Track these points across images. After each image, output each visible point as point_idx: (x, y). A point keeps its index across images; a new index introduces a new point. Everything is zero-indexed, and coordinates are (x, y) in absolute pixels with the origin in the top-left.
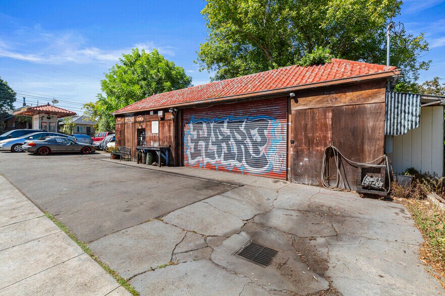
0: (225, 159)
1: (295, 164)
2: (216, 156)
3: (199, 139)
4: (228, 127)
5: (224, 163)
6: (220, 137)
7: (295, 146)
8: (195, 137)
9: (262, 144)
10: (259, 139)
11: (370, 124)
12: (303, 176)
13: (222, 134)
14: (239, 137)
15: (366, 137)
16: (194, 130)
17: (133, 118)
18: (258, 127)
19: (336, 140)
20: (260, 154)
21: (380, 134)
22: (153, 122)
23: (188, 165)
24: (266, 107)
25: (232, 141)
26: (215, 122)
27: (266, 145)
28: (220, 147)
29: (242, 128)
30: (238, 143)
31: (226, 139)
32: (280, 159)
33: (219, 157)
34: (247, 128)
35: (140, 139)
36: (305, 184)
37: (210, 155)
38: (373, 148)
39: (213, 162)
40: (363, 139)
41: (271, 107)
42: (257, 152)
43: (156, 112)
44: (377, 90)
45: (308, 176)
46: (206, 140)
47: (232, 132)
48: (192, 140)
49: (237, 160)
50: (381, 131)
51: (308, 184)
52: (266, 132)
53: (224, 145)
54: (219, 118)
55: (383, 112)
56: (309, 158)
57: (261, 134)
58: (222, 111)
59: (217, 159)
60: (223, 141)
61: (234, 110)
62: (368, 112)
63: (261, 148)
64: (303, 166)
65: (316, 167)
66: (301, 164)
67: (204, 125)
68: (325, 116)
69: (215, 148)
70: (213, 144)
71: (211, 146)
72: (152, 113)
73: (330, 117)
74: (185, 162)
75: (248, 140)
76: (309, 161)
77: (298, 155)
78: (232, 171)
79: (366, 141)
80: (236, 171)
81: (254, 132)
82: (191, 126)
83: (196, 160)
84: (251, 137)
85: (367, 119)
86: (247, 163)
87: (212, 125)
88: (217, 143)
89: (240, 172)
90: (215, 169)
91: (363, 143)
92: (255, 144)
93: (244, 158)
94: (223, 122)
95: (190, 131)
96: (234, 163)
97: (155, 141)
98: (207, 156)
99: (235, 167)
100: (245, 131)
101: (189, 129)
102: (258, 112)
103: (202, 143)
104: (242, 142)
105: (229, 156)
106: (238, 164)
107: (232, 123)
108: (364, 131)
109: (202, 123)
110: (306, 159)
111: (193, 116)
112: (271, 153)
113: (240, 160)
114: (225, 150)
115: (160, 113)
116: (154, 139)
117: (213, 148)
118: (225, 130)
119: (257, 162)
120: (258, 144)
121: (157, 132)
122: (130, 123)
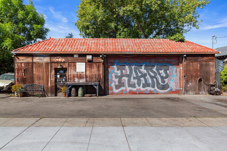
0: (143, 87)
1: (186, 86)
2: (137, 85)
4: (145, 69)
5: (142, 89)
6: (140, 75)
7: (186, 78)
8: (119, 74)
9: (166, 78)
10: (164, 75)
11: (211, 69)
12: (189, 91)
13: (140, 72)
14: (152, 74)
15: (210, 74)
16: (118, 70)
17: (49, 58)
18: (164, 69)
19: (201, 75)
20: (165, 83)
21: (214, 73)
22: (77, 63)
23: (113, 94)
24: (168, 59)
25: (148, 77)
26: (135, 66)
27: (168, 78)
28: (140, 81)
29: (154, 69)
30: (152, 77)
31: (144, 76)
32: (175, 85)
33: (139, 86)
35: (57, 76)
36: (190, 94)
37: (132, 86)
38: (212, 78)
39: (134, 89)
40: (209, 75)
41: (170, 59)
42: (163, 82)
43: (84, 55)
44: (213, 57)
45: (191, 91)
46: (129, 76)
47: (148, 72)
48: (116, 77)
49: (151, 87)
50: (214, 72)
51: (192, 94)
52: (168, 72)
53: (142, 79)
54: (139, 63)
55: (215, 65)
56: (192, 83)
57: (166, 73)
58: (140, 59)
59: (138, 87)
60: (141, 77)
61: (149, 59)
62: (211, 65)
63: (166, 80)
64: (189, 87)
65: (194, 87)
66: (188, 86)
67: (127, 67)
68: (197, 65)
69: (136, 81)
70: (134, 78)
71: (132, 80)
72: (75, 56)
73: (199, 66)
74: (110, 92)
75: (158, 76)
76: (192, 84)
77: (187, 82)
78: (148, 94)
79: (210, 76)
80: (151, 93)
81: (162, 72)
82: (115, 67)
83: (120, 89)
84: (160, 74)
85: (210, 67)
86: (157, 88)
87: (133, 67)
88: (138, 78)
89: (154, 94)
90: (136, 94)
91: (209, 76)
92: (162, 78)
93: (156, 85)
94: (141, 66)
95: (114, 71)
96: (149, 89)
97: (80, 78)
98: (129, 86)
99: (150, 91)
100: (156, 71)
101: (113, 69)
102: (164, 62)
104: (154, 77)
105: (146, 85)
106: (152, 89)
107: (148, 66)
108: (210, 72)
109: (125, 65)
110: (190, 84)
111: (117, 61)
112: (171, 82)
113: (153, 87)
114: (143, 82)
116: (79, 76)
117: (134, 81)
118: (143, 70)
119: (164, 87)
120: (164, 78)
121: (84, 71)
122: (43, 63)
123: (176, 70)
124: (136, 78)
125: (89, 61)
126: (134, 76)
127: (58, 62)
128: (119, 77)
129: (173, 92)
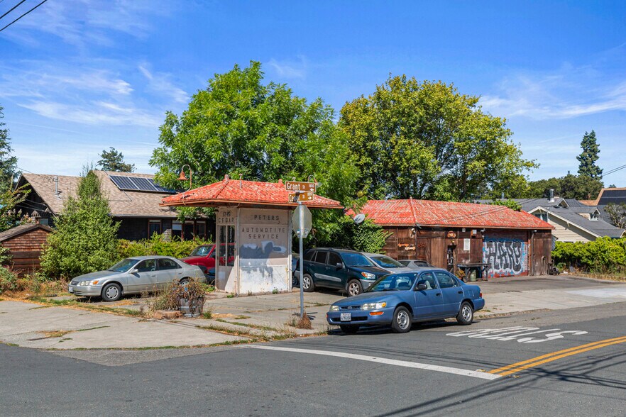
0: (504, 268)
1: (534, 266)
2: (500, 267)
3: (490, 255)
4: (505, 246)
5: (504, 271)
6: (502, 253)
7: (535, 257)
8: (488, 253)
11: (549, 247)
12: (537, 272)
13: (502, 250)
14: (510, 253)
15: (549, 252)
16: (487, 247)
17: (443, 232)
18: (518, 246)
20: (518, 262)
22: (465, 239)
24: (520, 235)
25: (507, 256)
26: (499, 242)
27: (520, 257)
28: (502, 260)
32: (525, 265)
33: (502, 267)
34: (514, 246)
37: (496, 267)
39: (498, 271)
41: (522, 234)
43: (469, 230)
47: (507, 250)
48: (486, 256)
49: (509, 268)
52: (521, 249)
53: (503, 258)
54: (501, 239)
57: (519, 250)
58: (502, 235)
59: (501, 269)
61: (508, 235)
62: (549, 242)
63: (519, 259)
65: (540, 266)
66: (536, 266)
67: (493, 244)
70: (499, 258)
72: (463, 230)
75: (514, 254)
77: (535, 261)
79: (549, 254)
81: (516, 249)
83: (489, 272)
84: (515, 252)
86: (513, 269)
87: (497, 244)
90: (500, 277)
93: (512, 266)
94: (503, 242)
95: (485, 248)
97: (467, 259)
98: (494, 268)
100: (513, 249)
102: (517, 237)
103: (492, 258)
105: (506, 266)
106: (510, 271)
107: (507, 243)
109: (492, 242)
110: (537, 263)
111: (487, 236)
112: (522, 261)
114: (504, 262)
115: (474, 232)
116: (466, 256)
117: (498, 261)
118: (504, 248)
119: (518, 268)
120: (517, 257)
121: (469, 249)
122: (440, 239)
123: (525, 248)
124: (500, 257)
125: (474, 237)
126: (498, 254)
127: (451, 238)
128: (488, 256)
129: (523, 274)
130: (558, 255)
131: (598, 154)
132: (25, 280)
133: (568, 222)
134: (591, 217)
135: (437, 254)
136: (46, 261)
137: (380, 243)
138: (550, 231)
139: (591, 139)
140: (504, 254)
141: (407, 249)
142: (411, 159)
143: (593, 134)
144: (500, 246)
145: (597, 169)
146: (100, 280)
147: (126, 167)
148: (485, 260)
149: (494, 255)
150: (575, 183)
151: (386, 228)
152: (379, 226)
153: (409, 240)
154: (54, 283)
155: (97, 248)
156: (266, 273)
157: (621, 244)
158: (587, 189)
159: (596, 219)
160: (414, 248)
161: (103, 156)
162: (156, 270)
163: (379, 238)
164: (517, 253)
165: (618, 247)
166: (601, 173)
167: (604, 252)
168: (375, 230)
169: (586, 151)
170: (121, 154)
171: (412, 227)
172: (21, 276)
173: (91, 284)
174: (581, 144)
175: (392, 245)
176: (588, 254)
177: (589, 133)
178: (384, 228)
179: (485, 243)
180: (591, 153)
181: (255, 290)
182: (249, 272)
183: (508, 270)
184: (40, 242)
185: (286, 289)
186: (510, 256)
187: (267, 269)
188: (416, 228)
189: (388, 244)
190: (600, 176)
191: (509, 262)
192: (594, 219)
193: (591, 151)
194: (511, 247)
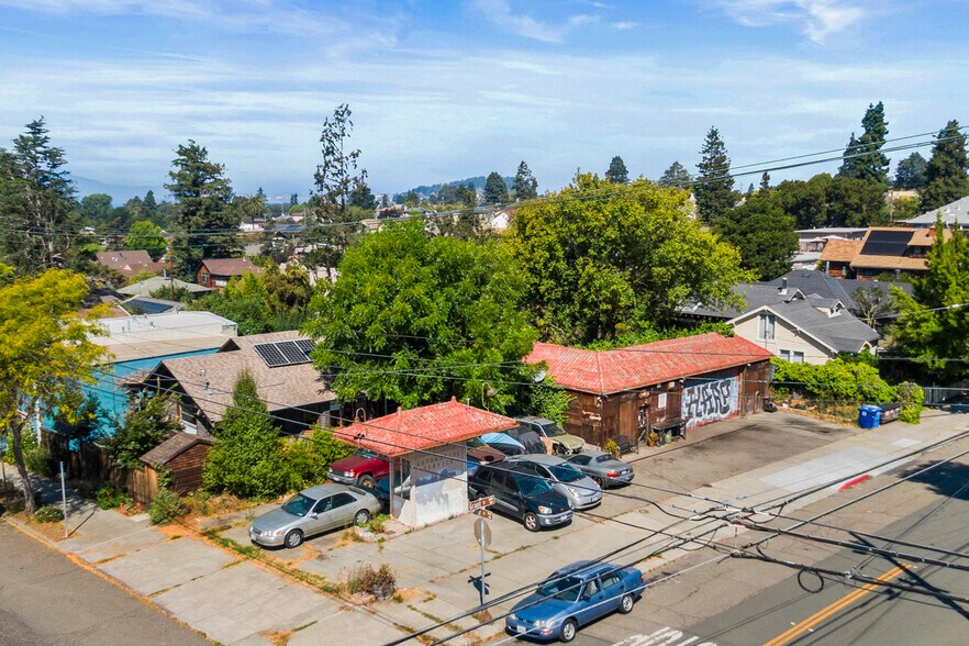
0: (708, 414)
3: (692, 402)
4: (710, 388)
5: (708, 417)
8: (689, 402)
9: (728, 396)
12: (749, 411)
13: (707, 394)
14: (716, 395)
16: (688, 395)
17: (635, 394)
18: (726, 385)
20: (726, 403)
22: (660, 396)
25: (713, 399)
28: (706, 406)
32: (736, 404)
34: (722, 386)
36: (750, 415)
37: (699, 415)
39: (701, 419)
43: (665, 384)
47: (713, 391)
48: (687, 405)
49: (715, 412)
52: (730, 388)
53: (708, 403)
54: (706, 381)
57: (728, 390)
58: (708, 376)
59: (704, 416)
60: (707, 400)
63: (728, 399)
65: (753, 404)
66: (748, 404)
67: (696, 389)
70: (702, 404)
72: (659, 386)
75: (721, 395)
78: (713, 422)
81: (724, 388)
83: (689, 422)
86: (720, 412)
87: (701, 388)
89: (717, 421)
90: (702, 425)
93: (719, 409)
94: (707, 385)
97: (661, 416)
98: (697, 416)
99: (714, 418)
100: (720, 389)
101: (685, 396)
105: (711, 411)
106: (716, 415)
107: (712, 385)
110: (750, 401)
112: (731, 401)
114: (708, 407)
115: (671, 385)
116: (661, 414)
117: (701, 407)
118: (709, 391)
119: (725, 410)
120: (725, 397)
121: (665, 405)
122: (630, 402)
123: (736, 384)
124: (704, 403)
125: (671, 390)
126: (701, 400)
127: (644, 398)
128: (689, 406)
129: (732, 415)
130: (780, 378)
131: (885, 137)
132: (190, 500)
133: (799, 328)
134: (832, 312)
135: (626, 419)
136: (209, 478)
137: (562, 406)
138: (768, 360)
139: (877, 115)
140: (710, 397)
141: (592, 418)
142: (600, 289)
143: (880, 106)
144: (704, 389)
145: (883, 158)
146: (282, 529)
147: (212, 168)
148: (685, 410)
149: (696, 402)
150: (846, 190)
151: (569, 391)
152: (560, 387)
153: (594, 409)
154: (218, 500)
155: (260, 459)
156: (442, 500)
157: (853, 372)
158: (861, 199)
159: (838, 314)
160: (600, 419)
161: (179, 152)
162: (333, 507)
163: (563, 400)
164: (726, 393)
165: (849, 375)
166: (888, 164)
167: (834, 380)
168: (556, 391)
169: (868, 132)
170: (204, 150)
171: (598, 396)
172: (184, 495)
173: (275, 534)
174: (863, 121)
175: (576, 410)
176: (814, 381)
177: (875, 104)
178: (566, 389)
179: (686, 391)
180: (876, 136)
181: (431, 519)
182: (425, 504)
183: (713, 415)
184: (201, 457)
185: (462, 512)
186: (717, 398)
187: (442, 496)
188: (602, 397)
189: (571, 408)
190: (884, 168)
191: (714, 405)
192: (836, 314)
193: (876, 132)
194: (718, 387)
